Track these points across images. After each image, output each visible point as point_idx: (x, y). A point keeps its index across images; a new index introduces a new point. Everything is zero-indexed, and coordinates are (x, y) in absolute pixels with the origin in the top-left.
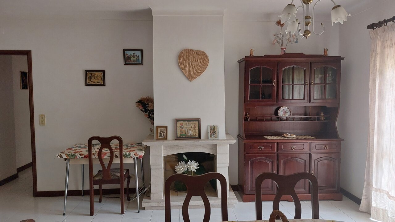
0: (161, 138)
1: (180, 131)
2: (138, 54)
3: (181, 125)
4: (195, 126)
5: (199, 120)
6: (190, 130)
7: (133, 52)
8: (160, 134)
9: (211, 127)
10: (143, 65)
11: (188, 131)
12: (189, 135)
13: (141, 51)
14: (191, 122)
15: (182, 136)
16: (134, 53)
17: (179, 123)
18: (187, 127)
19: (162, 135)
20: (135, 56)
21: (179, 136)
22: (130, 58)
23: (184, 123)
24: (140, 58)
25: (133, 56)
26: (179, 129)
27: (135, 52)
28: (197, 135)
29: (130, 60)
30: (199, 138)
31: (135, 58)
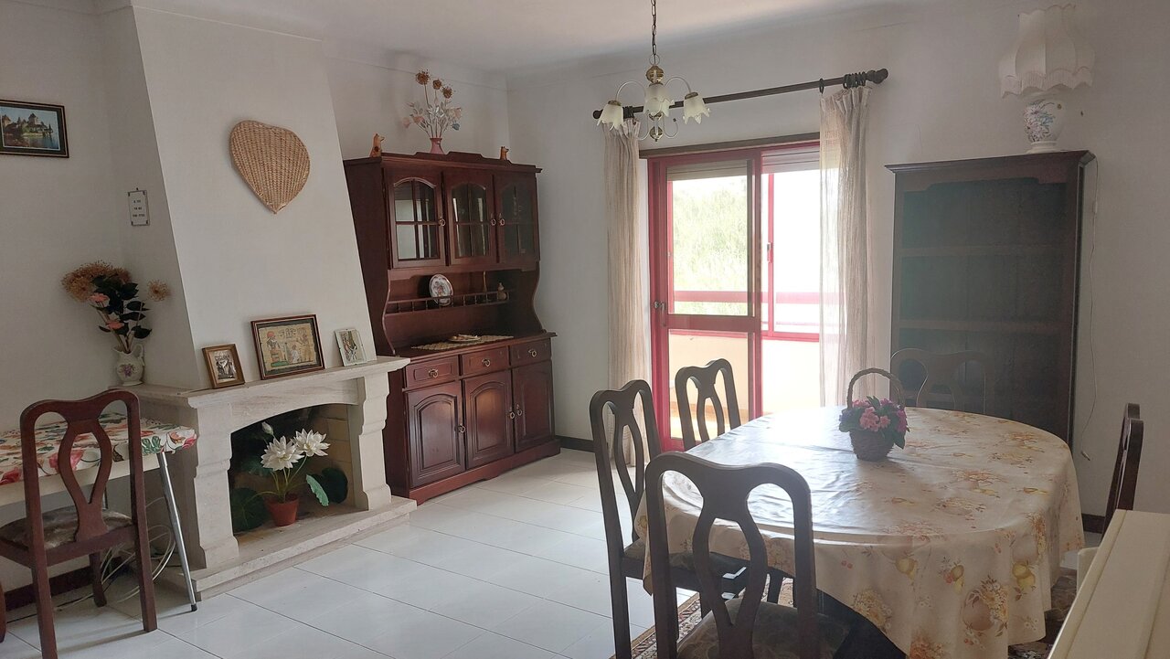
0: (225, 380)
1: (269, 354)
2: (49, 119)
3: (270, 336)
4: (305, 336)
5: (312, 320)
6: (294, 347)
7: (30, 112)
8: (220, 369)
9: (343, 335)
10: (68, 157)
11: (290, 354)
12: (295, 361)
13: (60, 111)
14: (294, 327)
15: (277, 368)
16: (33, 116)
17: (263, 333)
18: (286, 340)
19: (227, 370)
20: (39, 126)
21: (269, 368)
22: (20, 131)
23: (276, 330)
24: (55, 135)
25: (31, 124)
26: (266, 349)
27: (36, 112)
28: (314, 361)
29: (21, 139)
30: (319, 366)
31: (36, 132)
